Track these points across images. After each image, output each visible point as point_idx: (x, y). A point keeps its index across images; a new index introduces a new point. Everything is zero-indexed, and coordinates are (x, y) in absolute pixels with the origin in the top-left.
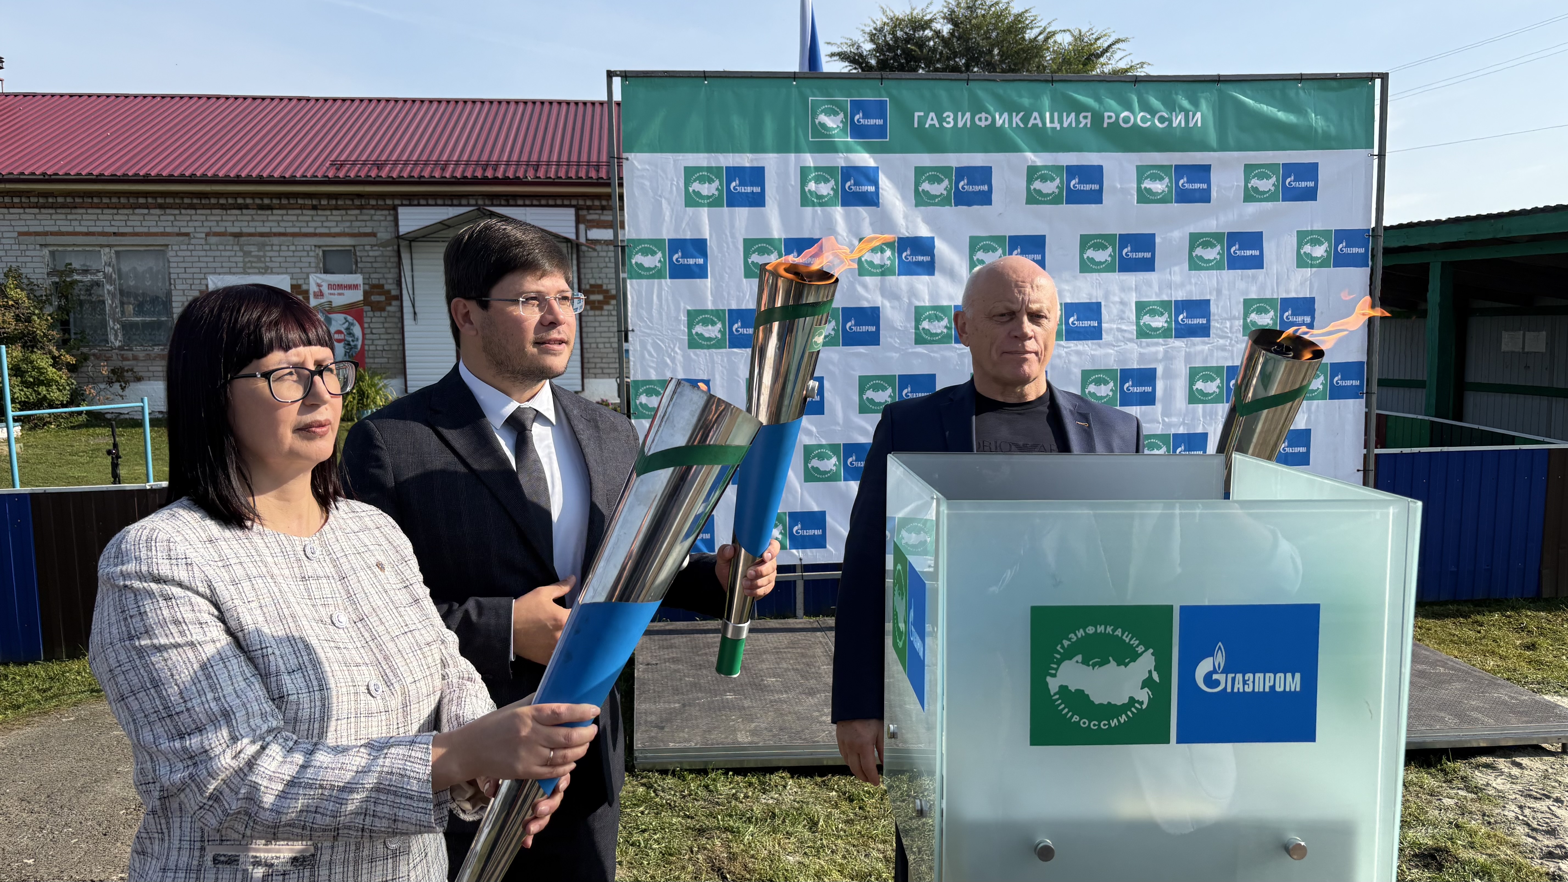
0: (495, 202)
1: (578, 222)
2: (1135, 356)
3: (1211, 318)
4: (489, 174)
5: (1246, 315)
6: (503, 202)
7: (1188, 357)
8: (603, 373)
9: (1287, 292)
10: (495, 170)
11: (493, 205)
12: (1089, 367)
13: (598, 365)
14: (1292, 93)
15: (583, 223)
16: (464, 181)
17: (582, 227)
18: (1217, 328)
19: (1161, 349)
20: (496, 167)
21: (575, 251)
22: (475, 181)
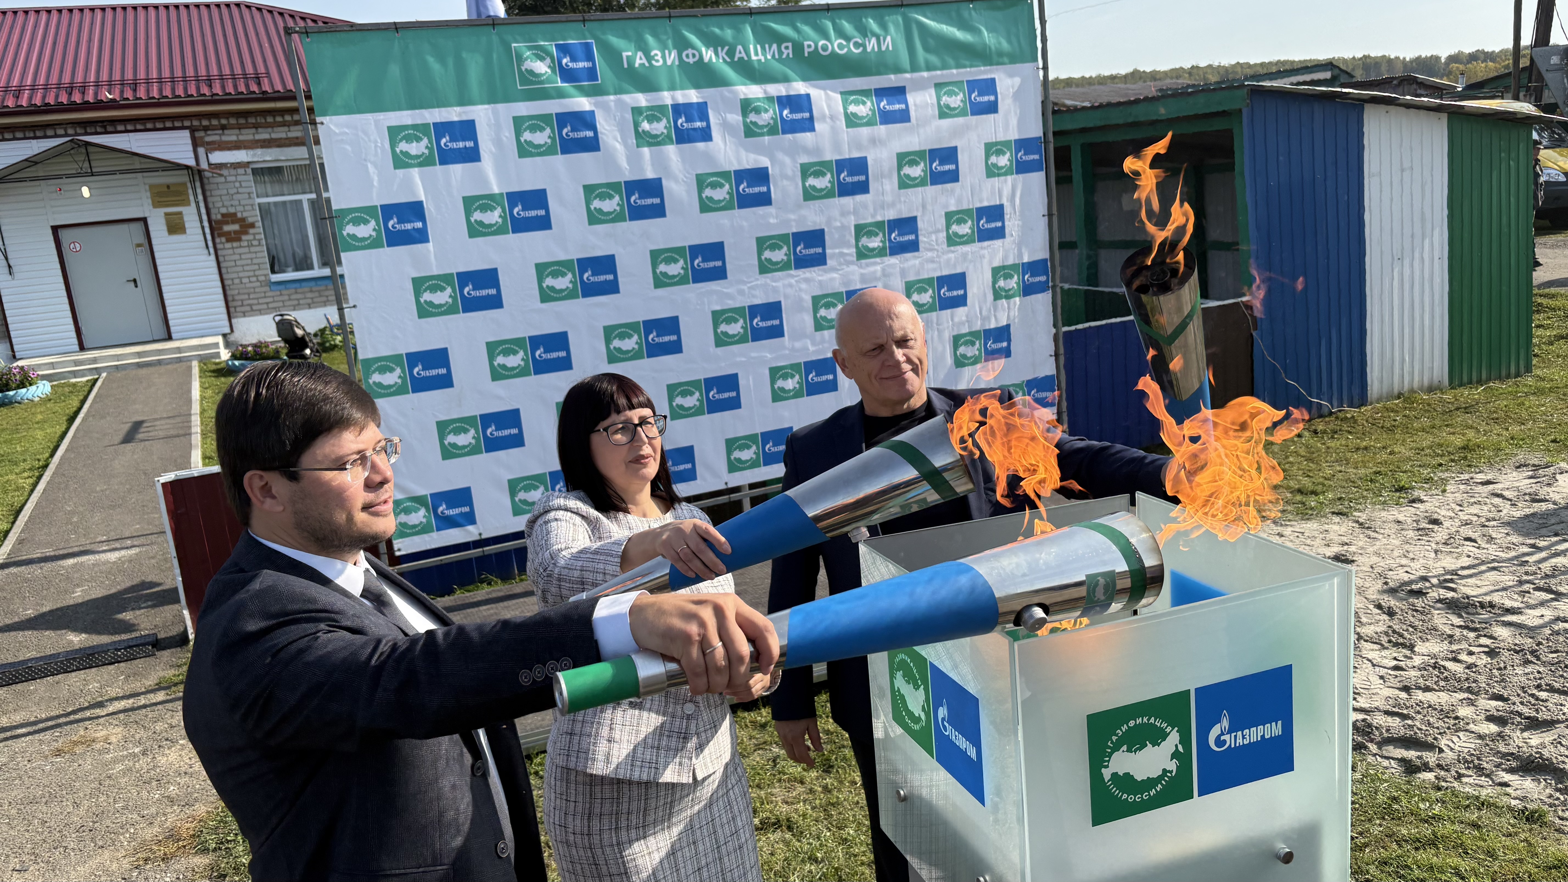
0: (89, 130)
1: (195, 144)
2: (857, 277)
3: (919, 233)
4: (77, 98)
5: (948, 227)
6: (99, 129)
7: (903, 272)
8: (252, 310)
9: (981, 201)
10: (83, 93)
11: (86, 134)
12: (818, 292)
13: (245, 303)
14: (966, 14)
15: (202, 145)
16: (46, 109)
17: (201, 151)
18: (925, 242)
19: (878, 268)
20: (83, 89)
21: (197, 178)
22: (60, 108)
